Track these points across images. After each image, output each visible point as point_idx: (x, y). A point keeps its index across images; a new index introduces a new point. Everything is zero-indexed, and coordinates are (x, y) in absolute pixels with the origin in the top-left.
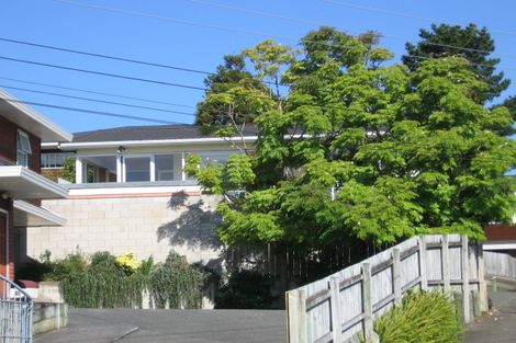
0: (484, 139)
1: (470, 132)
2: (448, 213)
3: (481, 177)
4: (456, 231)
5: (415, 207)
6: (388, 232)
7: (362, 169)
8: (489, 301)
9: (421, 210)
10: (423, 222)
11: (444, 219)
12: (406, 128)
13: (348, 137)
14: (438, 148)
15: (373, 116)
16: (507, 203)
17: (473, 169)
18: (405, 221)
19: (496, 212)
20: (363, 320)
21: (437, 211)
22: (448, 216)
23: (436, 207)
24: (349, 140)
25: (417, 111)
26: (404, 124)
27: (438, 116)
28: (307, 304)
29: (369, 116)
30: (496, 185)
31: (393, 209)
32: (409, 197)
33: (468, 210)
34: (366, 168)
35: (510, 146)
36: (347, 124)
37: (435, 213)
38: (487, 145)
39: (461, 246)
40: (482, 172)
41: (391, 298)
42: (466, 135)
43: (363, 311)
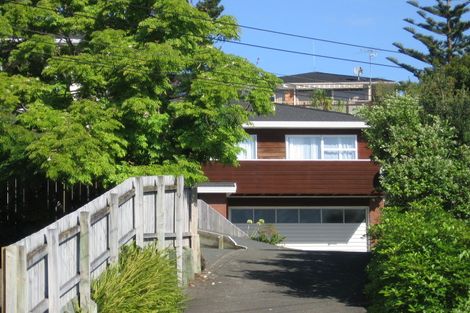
0: (206, 56)
1: (190, 46)
2: (158, 147)
3: (202, 105)
4: (170, 171)
5: (118, 140)
6: (84, 171)
7: (49, 88)
8: (202, 260)
9: (125, 143)
10: (126, 158)
11: (153, 155)
12: (108, 39)
13: (34, 46)
14: (150, 66)
15: (66, 20)
16: (232, 138)
17: (192, 94)
18: (105, 157)
19: (217, 149)
20: (77, 285)
21: (145, 145)
22: (157, 151)
23: (143, 140)
24: (34, 50)
25: (122, 17)
26: (106, 35)
27: (151, 23)
28: (28, 261)
29: (61, 19)
30: (221, 115)
31: (91, 141)
32: (112, 128)
33: (183, 146)
34: (54, 87)
35: (238, 66)
36: (32, 29)
37: (141, 148)
38: (209, 64)
39: (175, 191)
40: (204, 98)
41: (106, 256)
42: (185, 51)
43: (78, 273)
